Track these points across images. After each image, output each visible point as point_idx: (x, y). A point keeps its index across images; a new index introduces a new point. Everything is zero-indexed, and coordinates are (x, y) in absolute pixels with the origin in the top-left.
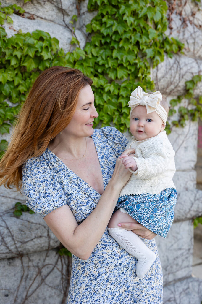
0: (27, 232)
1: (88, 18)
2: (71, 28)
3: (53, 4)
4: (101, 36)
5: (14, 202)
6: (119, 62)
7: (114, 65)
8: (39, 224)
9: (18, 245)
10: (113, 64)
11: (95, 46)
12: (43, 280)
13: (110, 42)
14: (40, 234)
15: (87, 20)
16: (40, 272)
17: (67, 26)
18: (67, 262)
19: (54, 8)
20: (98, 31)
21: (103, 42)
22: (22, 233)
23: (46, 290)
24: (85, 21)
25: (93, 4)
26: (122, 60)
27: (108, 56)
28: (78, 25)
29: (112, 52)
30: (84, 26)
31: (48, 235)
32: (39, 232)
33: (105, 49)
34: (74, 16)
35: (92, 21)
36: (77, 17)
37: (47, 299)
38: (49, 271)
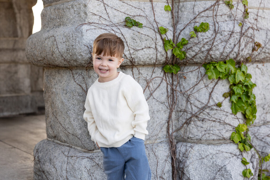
0: (138, 41)
5: (124, 17)
8: (148, 36)
9: (132, 51)
12: (151, 94)
14: (149, 46)
16: (148, 86)
18: (171, 81)
22: (134, 41)
23: (154, 104)
31: (156, 47)
32: (148, 43)
37: (156, 112)
38: (156, 86)
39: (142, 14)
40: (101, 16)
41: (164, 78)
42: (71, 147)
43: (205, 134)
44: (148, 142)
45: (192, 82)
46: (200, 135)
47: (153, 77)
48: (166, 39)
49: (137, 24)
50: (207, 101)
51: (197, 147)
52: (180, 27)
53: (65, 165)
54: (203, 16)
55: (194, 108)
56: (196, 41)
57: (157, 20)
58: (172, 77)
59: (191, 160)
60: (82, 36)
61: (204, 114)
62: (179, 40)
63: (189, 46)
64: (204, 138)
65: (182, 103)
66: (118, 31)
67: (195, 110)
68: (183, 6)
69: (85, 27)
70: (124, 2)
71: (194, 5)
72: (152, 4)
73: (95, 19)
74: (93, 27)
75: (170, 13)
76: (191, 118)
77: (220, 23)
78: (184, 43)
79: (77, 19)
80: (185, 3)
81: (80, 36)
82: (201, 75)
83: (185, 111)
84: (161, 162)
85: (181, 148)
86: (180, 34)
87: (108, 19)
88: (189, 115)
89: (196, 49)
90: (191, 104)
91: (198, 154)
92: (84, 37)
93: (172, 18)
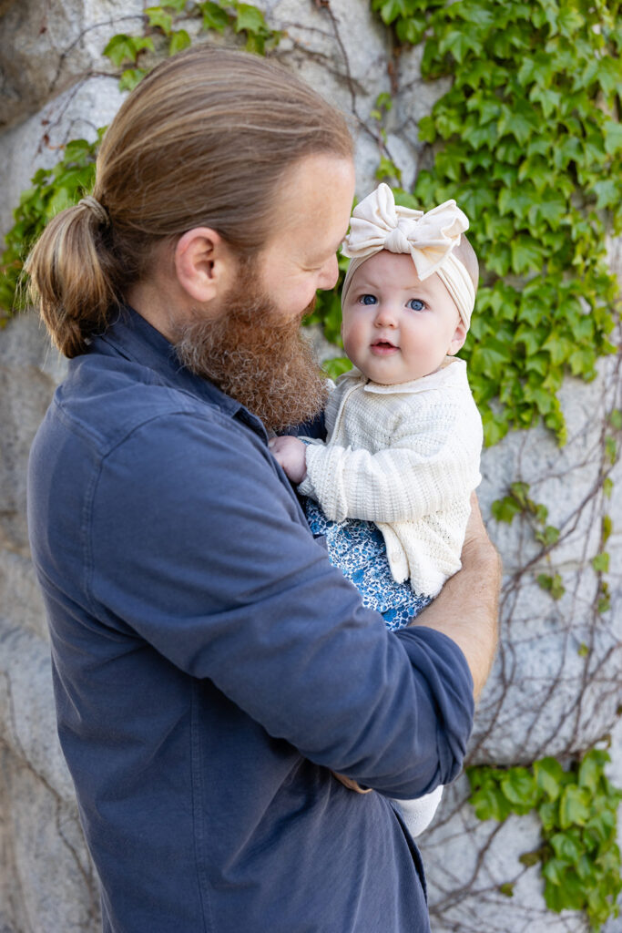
1: (423, 100)
2: (375, 132)
3: (323, 64)
4: (464, 151)
6: (517, 225)
7: (501, 235)
10: (498, 232)
11: (447, 181)
13: (491, 168)
15: (419, 106)
17: (363, 127)
19: (327, 77)
20: (456, 138)
21: (469, 166)
24: (413, 109)
25: (438, 58)
26: (526, 219)
27: (485, 209)
28: (391, 122)
29: (497, 197)
30: (411, 124)
33: (474, 187)
34: (381, 95)
35: (435, 107)
36: (390, 98)
50: (469, 876)
61: (460, 911)
77: (518, 649)
82: (456, 795)
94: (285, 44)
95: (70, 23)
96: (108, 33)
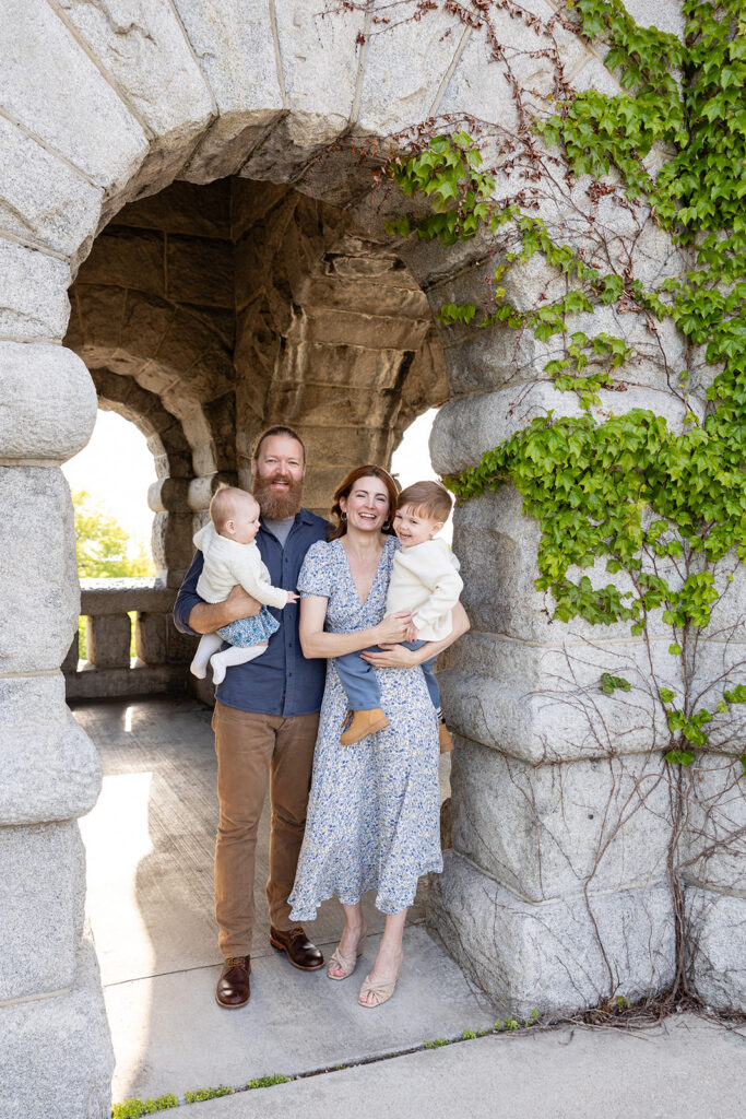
0: (624, 719)
1: (708, 375)
2: (681, 395)
3: (652, 361)
4: (733, 405)
5: (600, 673)
8: (640, 707)
9: (612, 737)
11: (724, 422)
12: (642, 802)
14: (641, 724)
15: (705, 377)
16: (637, 788)
17: (674, 393)
18: (677, 777)
19: (654, 367)
20: (730, 399)
21: (737, 413)
22: (617, 719)
23: (645, 817)
24: (701, 380)
25: (717, 353)
28: (688, 386)
30: (700, 388)
31: (653, 725)
32: (640, 720)
33: (740, 425)
34: (682, 372)
35: (715, 381)
36: (687, 372)
37: (649, 832)
38: (650, 786)
39: (630, 665)
40: (560, 678)
41: (666, 775)
42: (499, 883)
43: (739, 880)
44: (634, 886)
45: (716, 785)
46: (731, 880)
47: (647, 771)
48: (673, 710)
49: (622, 685)
51: (723, 903)
52: (697, 685)
53: (492, 919)
54: (741, 672)
55: (720, 831)
56: (728, 718)
57: (656, 671)
58: (680, 769)
59: (712, 926)
60: (532, 719)
61: (739, 844)
62: (696, 711)
63: (713, 725)
64: (738, 886)
65: (697, 818)
66: (590, 704)
67: (723, 835)
68: (704, 648)
69: (536, 702)
70: (599, 649)
71: (725, 651)
72: (648, 644)
73: (551, 683)
74: (548, 701)
75: (679, 657)
76: (713, 847)
78: (704, 718)
79: (519, 678)
80: (707, 644)
81: (528, 716)
82: (735, 774)
83: (702, 833)
84: (657, 924)
85: (694, 901)
86: (696, 701)
87: (572, 681)
88: (710, 843)
89: (728, 732)
90: (714, 822)
91: (725, 917)
92: (534, 721)
93: (683, 664)
94: (634, 354)
95: (524, 354)
96: (546, 360)
